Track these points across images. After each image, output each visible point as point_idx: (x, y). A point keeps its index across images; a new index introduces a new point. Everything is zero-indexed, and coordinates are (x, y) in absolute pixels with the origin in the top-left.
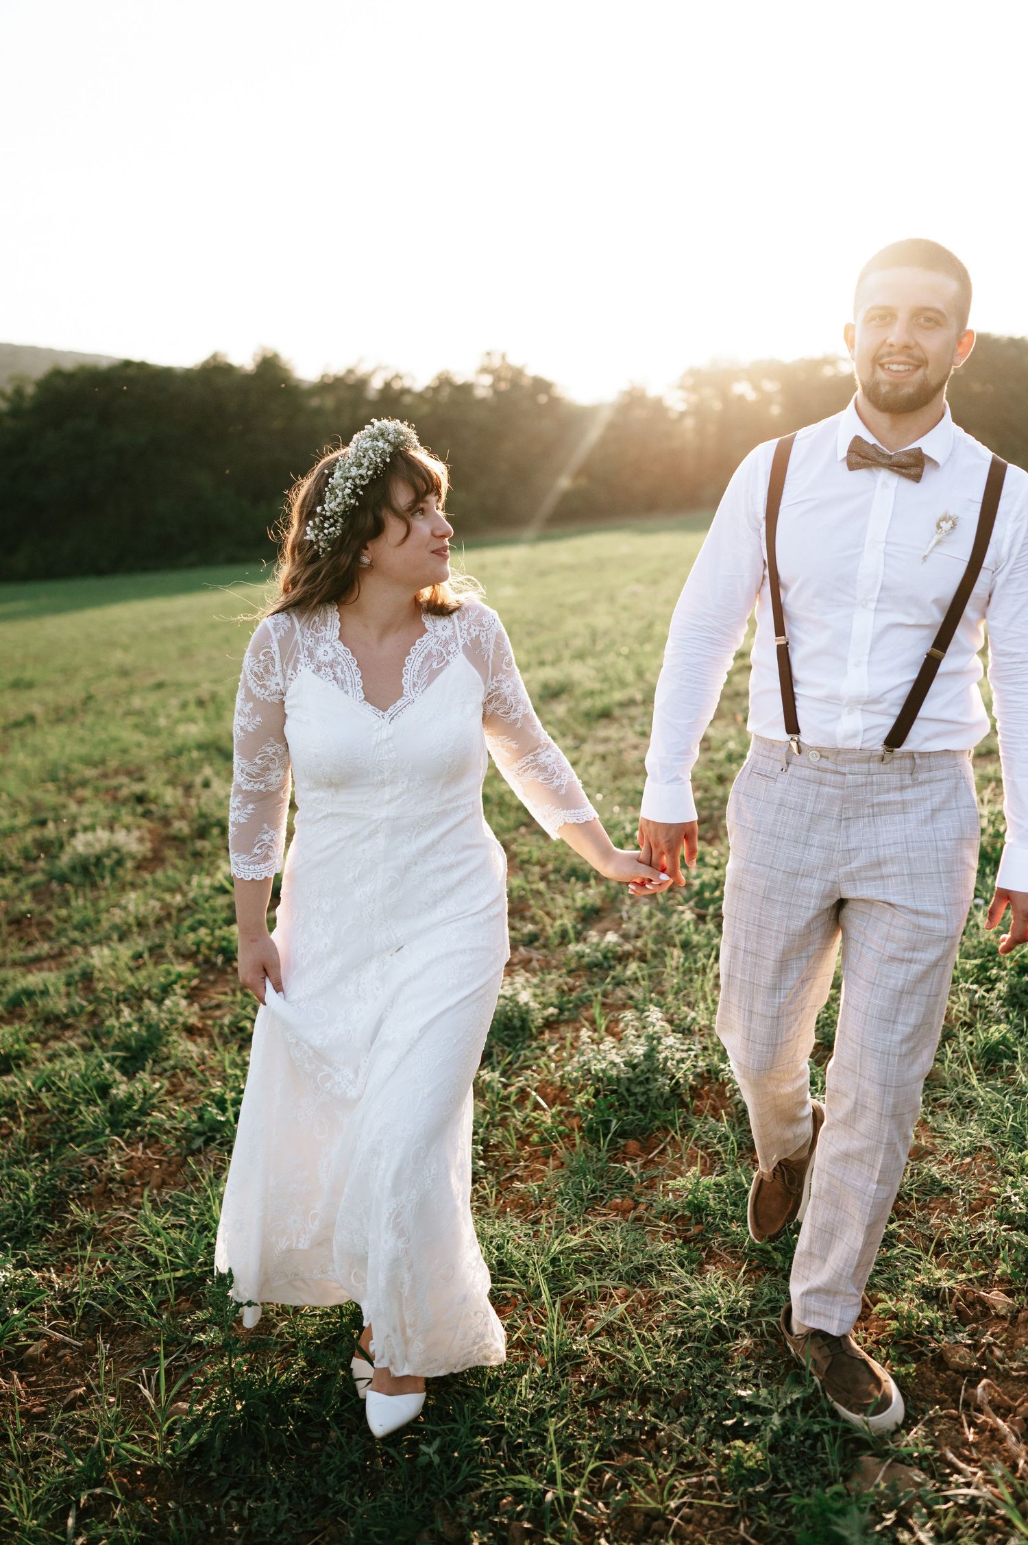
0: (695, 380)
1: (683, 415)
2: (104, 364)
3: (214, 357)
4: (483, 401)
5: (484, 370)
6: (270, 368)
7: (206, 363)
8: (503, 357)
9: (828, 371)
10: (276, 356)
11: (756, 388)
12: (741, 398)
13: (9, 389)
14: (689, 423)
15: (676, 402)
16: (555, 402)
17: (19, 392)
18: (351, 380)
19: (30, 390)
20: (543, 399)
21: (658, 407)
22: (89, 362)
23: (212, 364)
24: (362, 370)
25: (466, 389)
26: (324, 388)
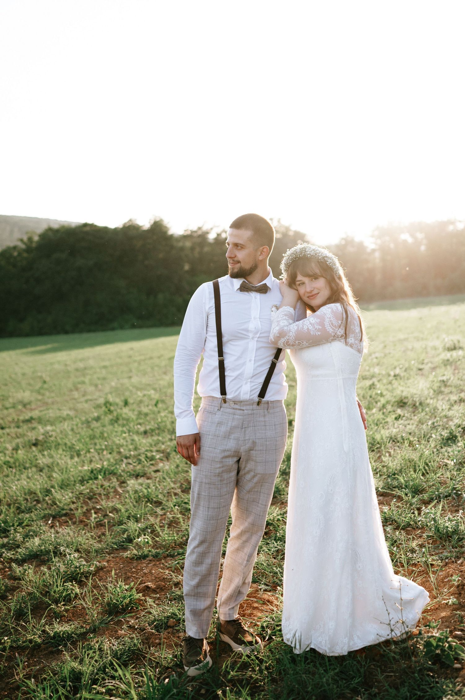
0: (380, 233)
1: (374, 251)
2: (73, 225)
3: (130, 220)
6: (158, 227)
7: (125, 225)
8: (279, 221)
9: (451, 228)
10: (161, 220)
11: (412, 236)
12: (405, 241)
13: (25, 239)
14: (377, 255)
15: (370, 244)
17: (30, 239)
18: (200, 233)
19: (36, 238)
21: (361, 247)
22: (66, 224)
23: (128, 225)
24: (205, 229)
26: (185, 237)
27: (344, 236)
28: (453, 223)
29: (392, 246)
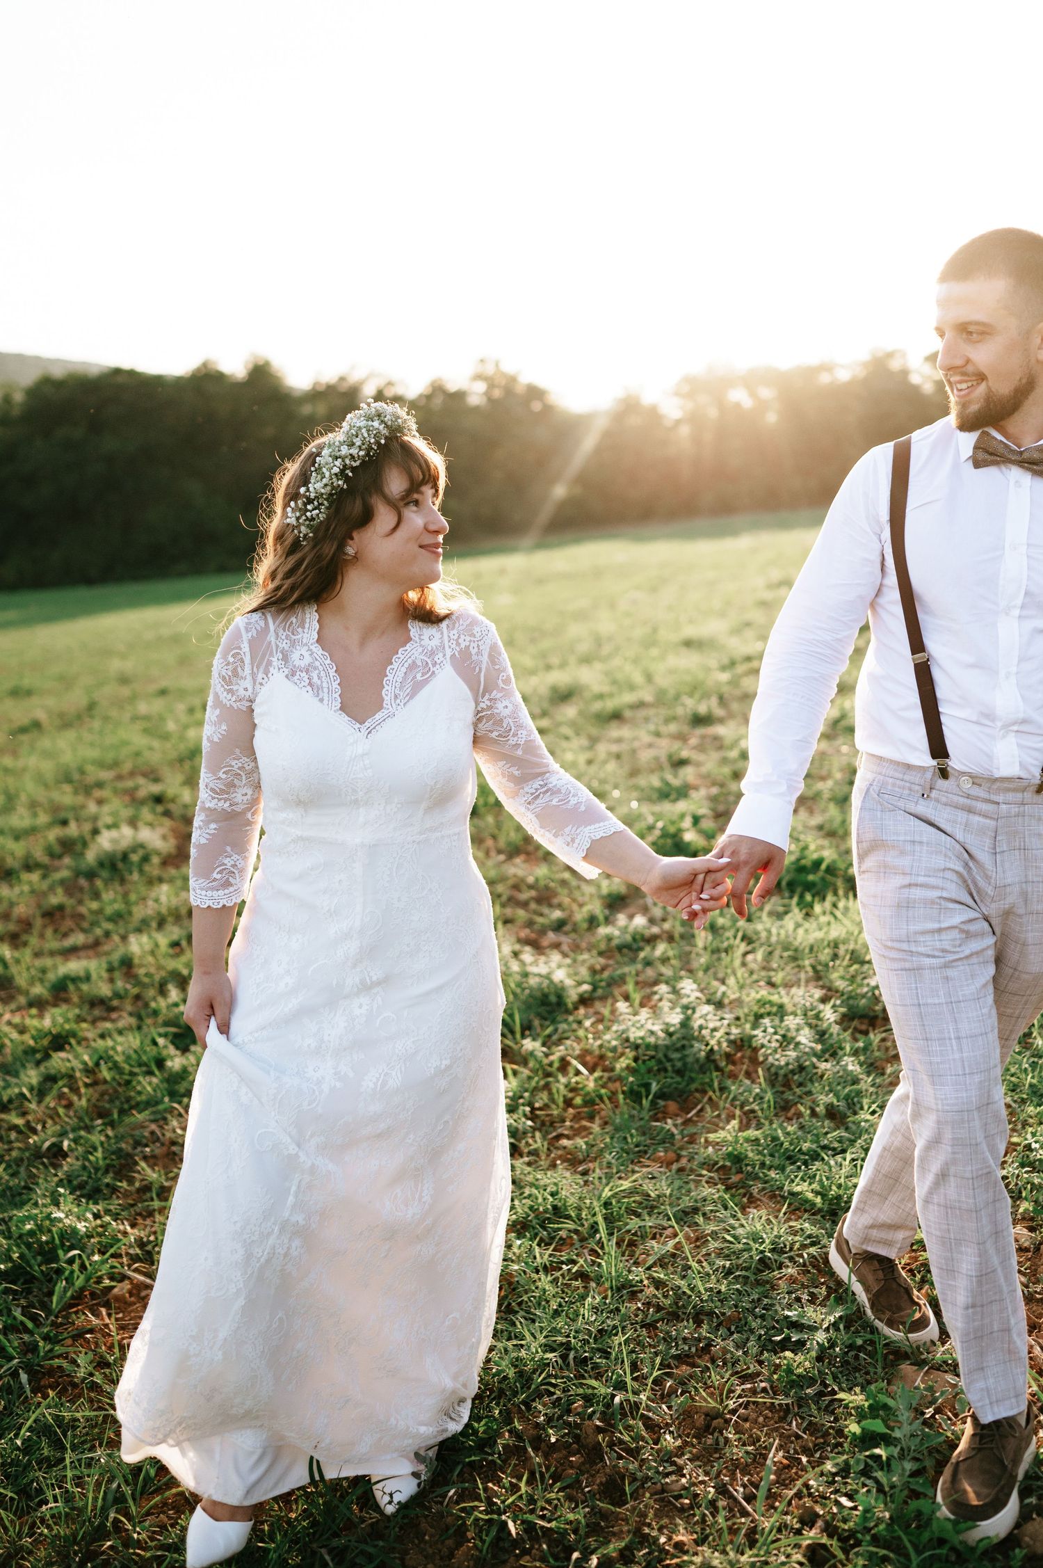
0: (691, 387)
1: (678, 422)
2: (94, 372)
3: (205, 365)
4: (476, 409)
5: (479, 377)
6: (261, 374)
7: (198, 370)
8: (497, 365)
9: (825, 378)
10: (267, 364)
11: (753, 394)
12: (738, 405)
14: (685, 431)
15: (672, 410)
16: (548, 409)
17: (7, 400)
18: (344, 387)
19: (18, 397)
20: (537, 406)
21: (653, 414)
22: (78, 370)
23: (204, 371)
24: (354, 378)
25: (459, 396)
26: (316, 395)
27: (620, 394)
28: (827, 368)
29: (713, 413)
